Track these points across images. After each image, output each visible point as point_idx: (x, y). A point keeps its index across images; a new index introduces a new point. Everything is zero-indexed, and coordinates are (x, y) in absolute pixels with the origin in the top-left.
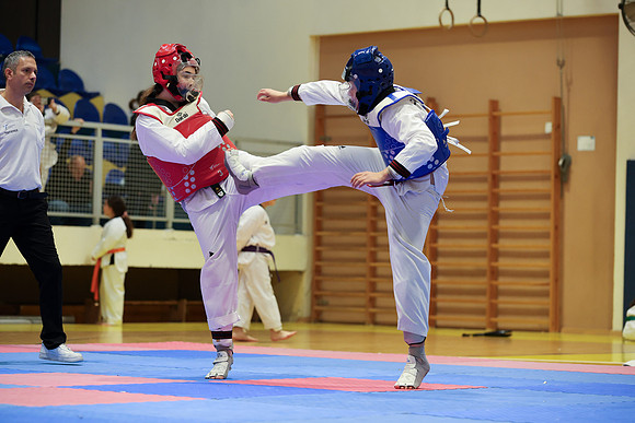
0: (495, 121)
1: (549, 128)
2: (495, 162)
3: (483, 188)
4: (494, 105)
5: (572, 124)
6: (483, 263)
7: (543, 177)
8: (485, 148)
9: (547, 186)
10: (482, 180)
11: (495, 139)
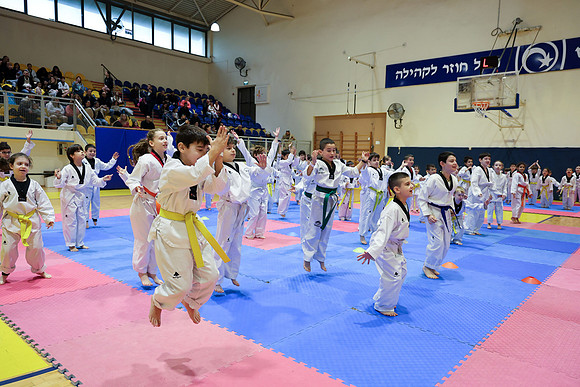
0: (356, 137)
1: (369, 139)
2: (356, 147)
3: (354, 152)
4: (356, 133)
5: (374, 139)
8: (354, 143)
11: (356, 141)
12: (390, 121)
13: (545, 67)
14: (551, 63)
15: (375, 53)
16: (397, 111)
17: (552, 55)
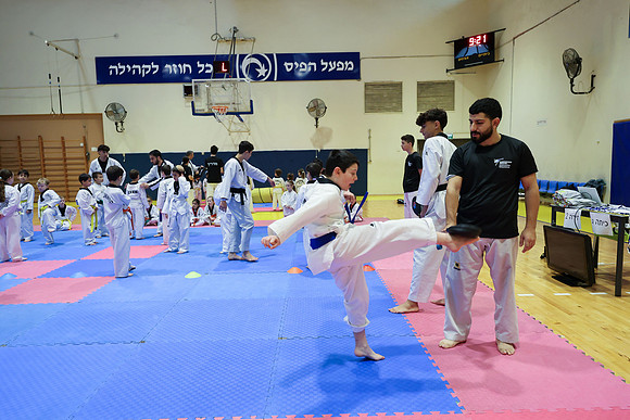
1: (82, 145)
2: (65, 155)
3: (62, 162)
4: (63, 138)
5: (89, 144)
6: (64, 183)
7: (82, 159)
8: (61, 150)
9: (84, 161)
10: (60, 159)
11: (64, 148)
12: (108, 124)
13: (262, 77)
14: (266, 73)
15: (77, 40)
16: (116, 112)
17: (267, 67)
